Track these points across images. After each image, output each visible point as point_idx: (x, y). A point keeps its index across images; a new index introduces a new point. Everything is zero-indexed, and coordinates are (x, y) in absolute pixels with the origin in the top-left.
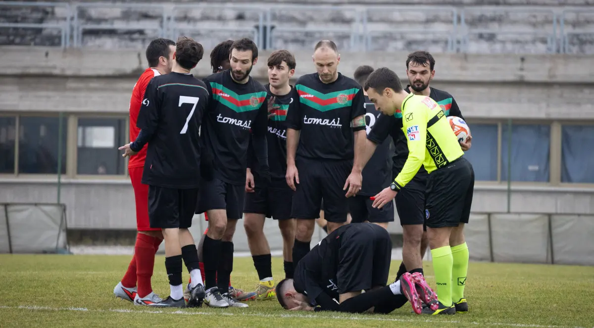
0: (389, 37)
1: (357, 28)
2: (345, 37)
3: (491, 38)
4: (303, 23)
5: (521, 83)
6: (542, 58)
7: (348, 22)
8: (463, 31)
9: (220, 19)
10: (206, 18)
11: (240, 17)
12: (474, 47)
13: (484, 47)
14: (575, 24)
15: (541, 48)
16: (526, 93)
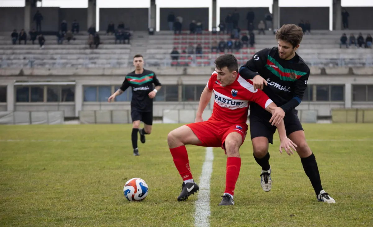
0: (67, 63)
1: (58, 61)
2: (54, 64)
3: (95, 63)
4: (43, 60)
5: (103, 75)
6: (109, 68)
7: (55, 59)
8: (87, 61)
9: (19, 59)
10: (15, 59)
11: (25, 58)
12: (91, 66)
13: (93, 66)
14: (118, 59)
15: (109, 66)
16: (105, 78)
